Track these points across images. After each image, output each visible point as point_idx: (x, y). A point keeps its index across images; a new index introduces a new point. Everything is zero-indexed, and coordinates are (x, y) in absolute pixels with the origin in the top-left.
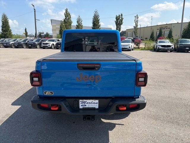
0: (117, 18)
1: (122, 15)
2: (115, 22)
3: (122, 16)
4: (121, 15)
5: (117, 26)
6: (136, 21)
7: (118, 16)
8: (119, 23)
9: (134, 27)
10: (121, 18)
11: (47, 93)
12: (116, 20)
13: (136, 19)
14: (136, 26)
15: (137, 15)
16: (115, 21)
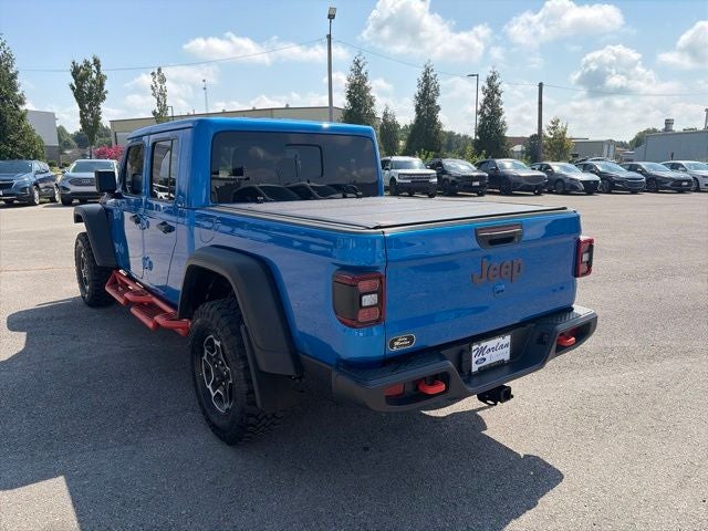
0: (75, 72)
1: (97, 62)
2: (73, 88)
3: (98, 68)
4: (92, 62)
5: (81, 106)
6: (157, 91)
7: (80, 63)
8: (91, 93)
9: (154, 113)
10: (94, 76)
11: (397, 343)
12: (73, 81)
13: (159, 85)
14: (161, 111)
15: (159, 70)
16: (71, 85)
